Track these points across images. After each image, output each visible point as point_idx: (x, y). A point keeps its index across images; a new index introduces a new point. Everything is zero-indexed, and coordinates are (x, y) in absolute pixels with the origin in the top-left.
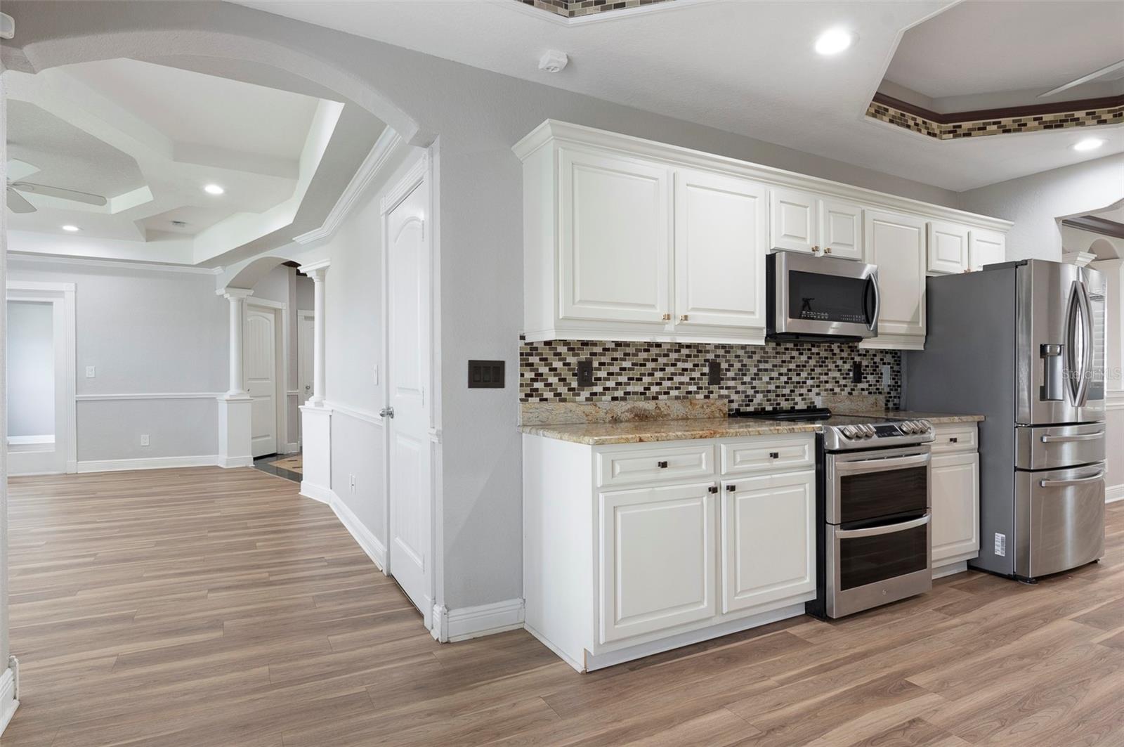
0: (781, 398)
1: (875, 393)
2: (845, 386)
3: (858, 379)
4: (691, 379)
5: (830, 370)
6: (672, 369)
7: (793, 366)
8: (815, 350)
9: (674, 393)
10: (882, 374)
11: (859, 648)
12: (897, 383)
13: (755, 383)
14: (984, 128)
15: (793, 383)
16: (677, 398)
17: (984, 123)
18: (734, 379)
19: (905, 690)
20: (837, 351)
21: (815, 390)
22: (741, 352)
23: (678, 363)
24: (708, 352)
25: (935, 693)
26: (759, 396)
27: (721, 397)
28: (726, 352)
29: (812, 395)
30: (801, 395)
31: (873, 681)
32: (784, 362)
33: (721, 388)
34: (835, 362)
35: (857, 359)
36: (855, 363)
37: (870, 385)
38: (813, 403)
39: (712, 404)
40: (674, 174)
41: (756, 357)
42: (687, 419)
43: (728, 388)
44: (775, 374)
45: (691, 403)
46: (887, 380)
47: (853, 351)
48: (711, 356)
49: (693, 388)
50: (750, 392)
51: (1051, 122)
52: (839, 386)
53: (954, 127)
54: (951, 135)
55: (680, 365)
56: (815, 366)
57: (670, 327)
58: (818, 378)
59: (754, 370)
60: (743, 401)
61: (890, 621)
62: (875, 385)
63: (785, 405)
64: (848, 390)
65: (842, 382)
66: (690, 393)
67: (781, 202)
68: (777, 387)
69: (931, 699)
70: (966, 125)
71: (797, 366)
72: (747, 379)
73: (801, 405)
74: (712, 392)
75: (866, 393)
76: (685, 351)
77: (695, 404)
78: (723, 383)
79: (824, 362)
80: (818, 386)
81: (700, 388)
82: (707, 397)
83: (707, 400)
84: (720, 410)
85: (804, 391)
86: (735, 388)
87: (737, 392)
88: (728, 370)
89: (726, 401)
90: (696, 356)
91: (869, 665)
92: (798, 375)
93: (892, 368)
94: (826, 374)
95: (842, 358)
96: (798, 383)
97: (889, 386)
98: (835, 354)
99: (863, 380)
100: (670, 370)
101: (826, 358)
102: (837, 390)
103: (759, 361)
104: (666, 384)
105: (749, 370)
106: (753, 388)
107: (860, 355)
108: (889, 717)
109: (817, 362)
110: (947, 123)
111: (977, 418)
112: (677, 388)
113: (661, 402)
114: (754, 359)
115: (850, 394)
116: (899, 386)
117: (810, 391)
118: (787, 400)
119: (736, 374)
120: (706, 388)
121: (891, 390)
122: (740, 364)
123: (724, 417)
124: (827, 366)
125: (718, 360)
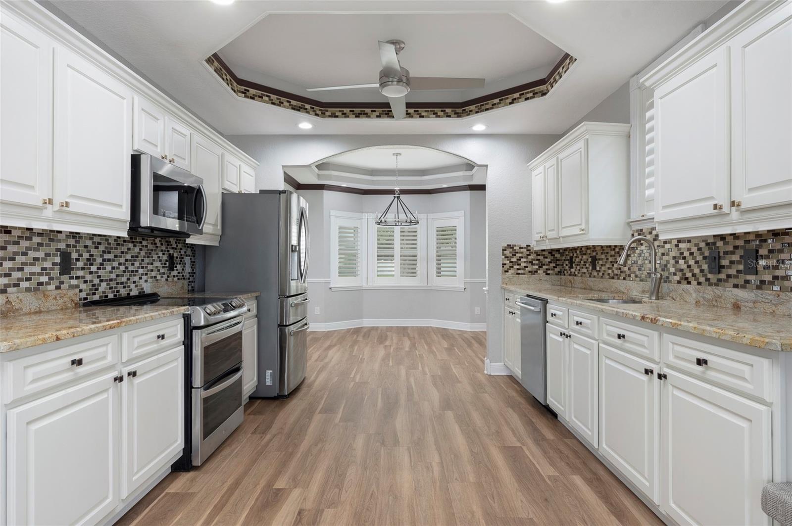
0: (120, 285)
1: (181, 279)
2: (164, 274)
3: (171, 269)
4: (43, 269)
5: (154, 260)
6: (23, 259)
7: (129, 257)
8: (144, 243)
9: (24, 285)
10: (185, 264)
11: (230, 479)
12: (193, 270)
13: (101, 272)
14: (262, 97)
15: (129, 272)
16: (28, 290)
17: (262, 94)
18: (83, 269)
19: (279, 495)
20: (159, 244)
21: (144, 278)
22: (89, 243)
23: (30, 252)
24: (59, 241)
25: (295, 488)
26: (104, 284)
27: (72, 287)
28: (76, 242)
29: (142, 281)
30: (134, 282)
31: (257, 500)
32: (122, 253)
33: (71, 278)
34: (157, 254)
35: (171, 251)
36: (170, 254)
37: (179, 273)
38: (142, 289)
39: (65, 295)
40: (54, 49)
41: (102, 248)
42: (40, 312)
43: (77, 278)
44: (115, 264)
45: (44, 295)
46: (188, 269)
47: (168, 245)
48: (62, 246)
49: (44, 279)
50: (96, 281)
51: (295, 106)
52: (160, 274)
53: (245, 90)
54: (243, 95)
55: (32, 254)
56: (144, 257)
57: (49, 212)
58: (147, 267)
59: (100, 260)
60: (90, 290)
61: (232, 452)
62: (182, 273)
63: (123, 292)
64: (165, 276)
65: (162, 270)
66: (40, 284)
67: (142, 109)
68: (118, 276)
69: (296, 493)
70: (252, 91)
71: (132, 257)
72: (94, 268)
73: (134, 292)
74: (62, 283)
75: (176, 279)
76: (36, 239)
77: (48, 296)
78: (74, 273)
79: (150, 254)
80: (146, 274)
81: (51, 279)
82: (58, 288)
83: (60, 291)
84: (73, 300)
85: (136, 278)
86: (83, 277)
87: (86, 282)
88: (78, 260)
89: (77, 290)
90: (48, 245)
91: (245, 489)
92: (133, 264)
93: (191, 259)
94: (152, 264)
95: (162, 251)
96: (133, 271)
97: (189, 273)
98: (157, 247)
99: (175, 268)
100: (20, 259)
101: (152, 250)
102: (159, 277)
103: (104, 252)
104: (16, 275)
105: (95, 260)
106: (99, 277)
107: (173, 248)
108: (286, 518)
109: (146, 253)
110: (241, 86)
111: (255, 294)
112: (28, 279)
113: (12, 295)
114: (100, 249)
115: (167, 280)
116: (194, 273)
117: (140, 278)
118: (124, 287)
119: (85, 264)
120: (57, 278)
121: (190, 276)
122: (88, 254)
123: (76, 307)
124: (152, 257)
125: (69, 250)
